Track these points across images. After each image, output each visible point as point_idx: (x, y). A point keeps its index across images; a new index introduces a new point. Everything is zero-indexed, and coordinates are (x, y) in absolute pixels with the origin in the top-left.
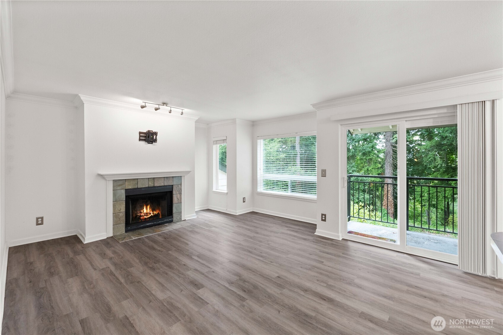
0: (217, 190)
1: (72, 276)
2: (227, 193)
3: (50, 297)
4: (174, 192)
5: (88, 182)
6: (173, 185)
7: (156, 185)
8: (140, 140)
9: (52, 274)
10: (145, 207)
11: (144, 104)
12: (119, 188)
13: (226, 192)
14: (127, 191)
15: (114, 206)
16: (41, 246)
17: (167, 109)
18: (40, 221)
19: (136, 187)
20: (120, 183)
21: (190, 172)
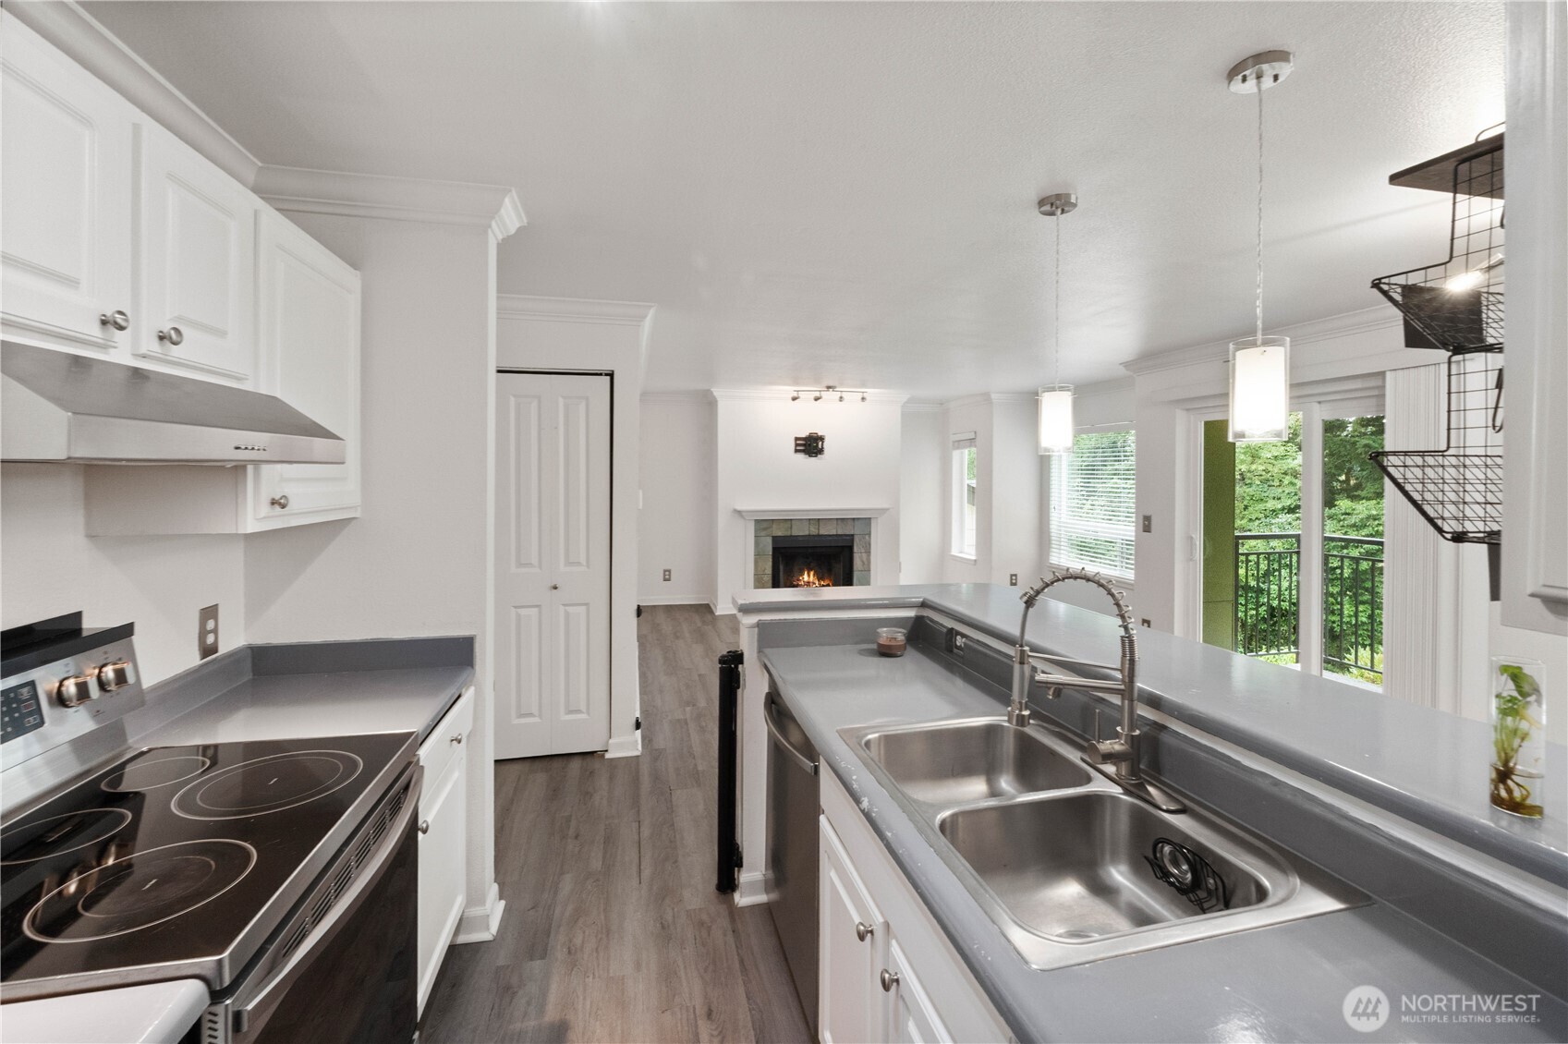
0: (961, 552)
1: (696, 643)
2: (975, 561)
3: (675, 654)
4: (855, 549)
5: (723, 520)
6: (853, 535)
7: (823, 532)
8: (796, 451)
9: (677, 638)
10: (806, 573)
11: (795, 394)
12: (763, 533)
13: (974, 558)
14: (775, 539)
15: (756, 562)
16: (669, 609)
17: (833, 395)
18: (667, 576)
19: (789, 534)
20: (765, 525)
21: (887, 509)
